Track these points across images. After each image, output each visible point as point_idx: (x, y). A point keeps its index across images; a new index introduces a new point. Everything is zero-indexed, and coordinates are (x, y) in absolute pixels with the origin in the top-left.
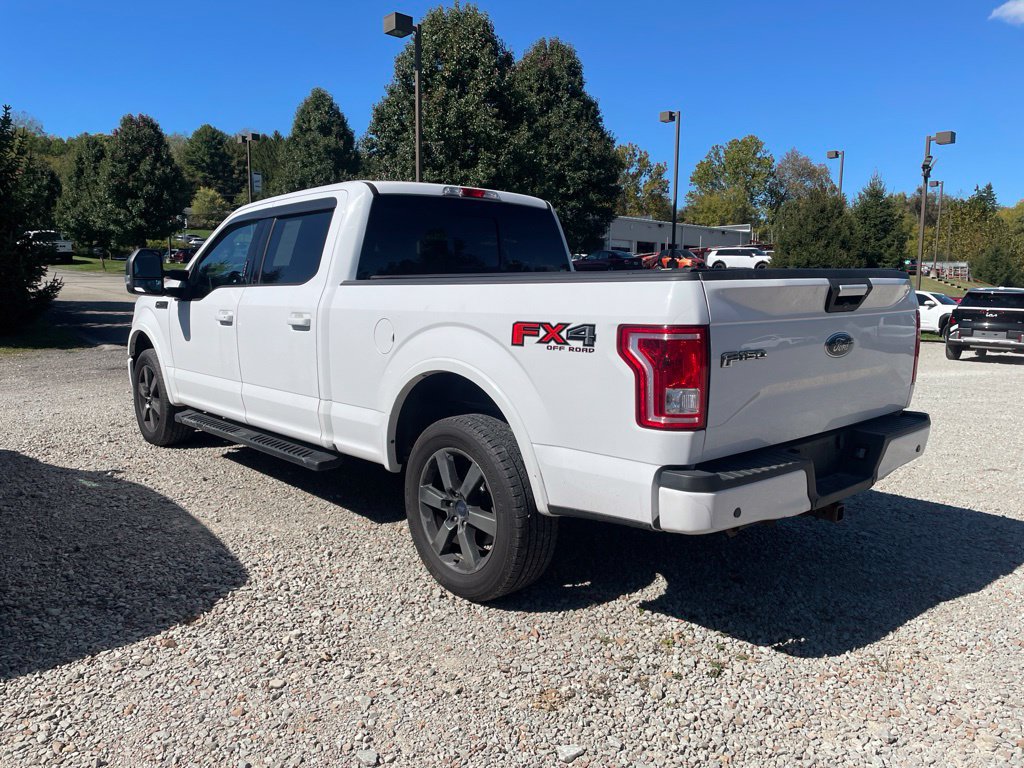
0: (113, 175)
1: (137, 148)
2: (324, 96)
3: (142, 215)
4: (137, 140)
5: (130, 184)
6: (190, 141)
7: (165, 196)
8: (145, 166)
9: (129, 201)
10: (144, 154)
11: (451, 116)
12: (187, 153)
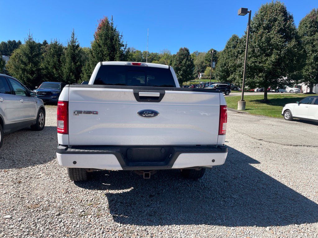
0: (175, 65)
1: (182, 57)
2: (236, 37)
3: (182, 75)
4: (182, 54)
5: (179, 67)
6: (207, 54)
7: (188, 70)
8: (184, 62)
9: (179, 71)
10: (184, 58)
11: (263, 39)
12: (206, 57)
